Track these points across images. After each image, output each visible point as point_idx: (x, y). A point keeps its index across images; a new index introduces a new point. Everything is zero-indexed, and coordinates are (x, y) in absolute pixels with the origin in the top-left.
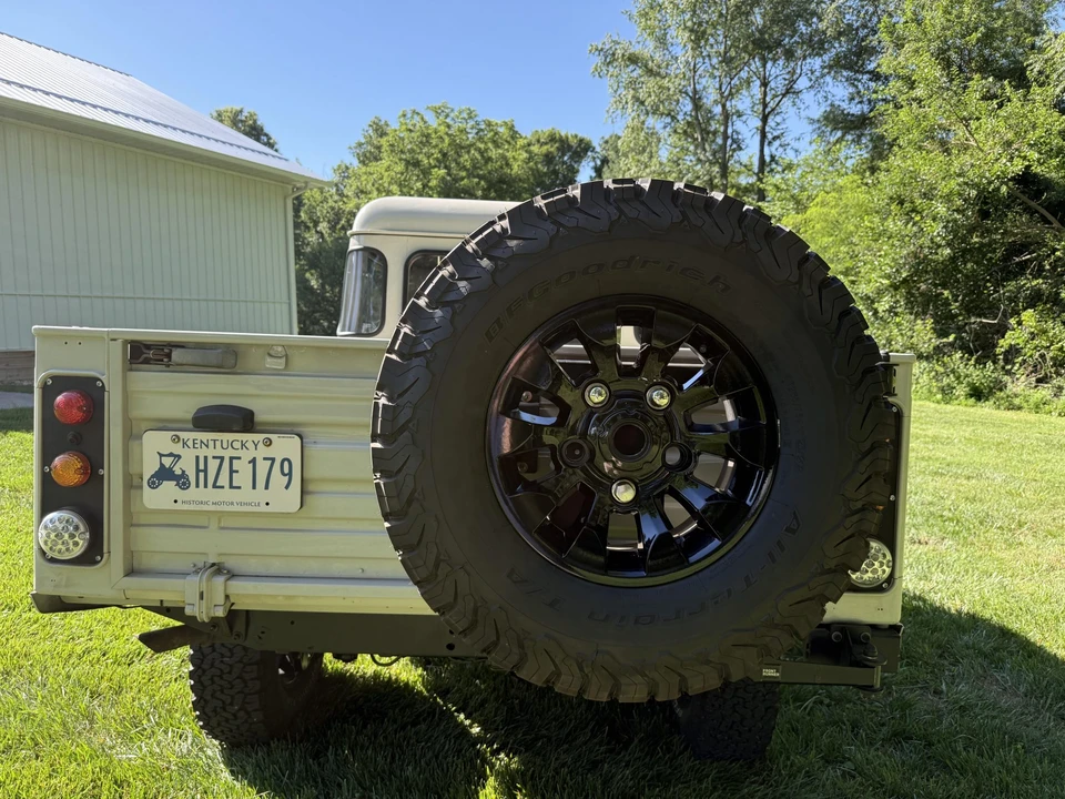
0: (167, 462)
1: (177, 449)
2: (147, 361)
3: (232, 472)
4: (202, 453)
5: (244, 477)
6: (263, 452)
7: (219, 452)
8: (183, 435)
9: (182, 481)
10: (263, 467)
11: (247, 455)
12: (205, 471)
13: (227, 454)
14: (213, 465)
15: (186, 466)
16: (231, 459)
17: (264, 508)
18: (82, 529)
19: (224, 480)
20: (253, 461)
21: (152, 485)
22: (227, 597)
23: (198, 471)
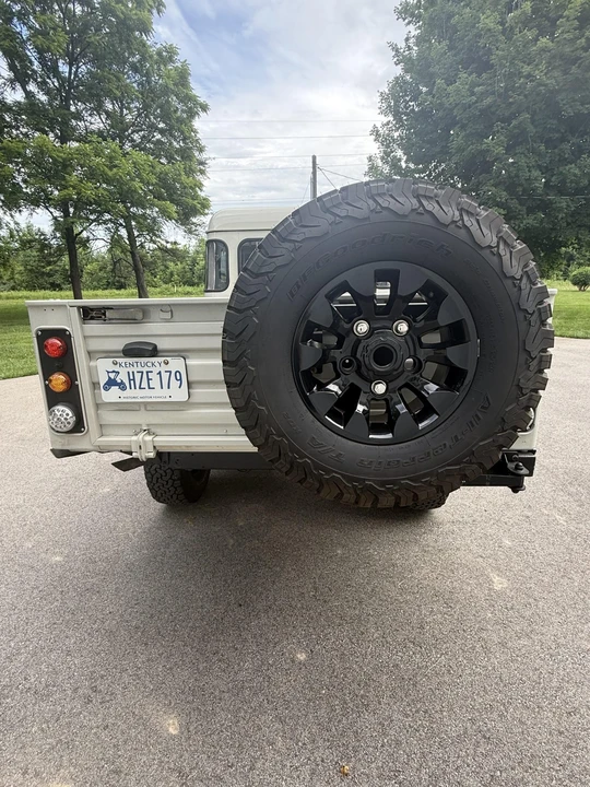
0: (112, 376)
1: (117, 368)
2: (92, 318)
3: (149, 379)
4: (131, 370)
5: (155, 382)
6: (164, 368)
7: (140, 369)
8: (118, 360)
9: (122, 386)
10: (165, 376)
11: (156, 370)
12: (134, 380)
13: (145, 370)
14: (138, 376)
15: (123, 377)
16: (147, 372)
17: (168, 399)
18: (71, 415)
19: (144, 384)
20: (160, 373)
21: (106, 389)
22: (154, 447)
23: (130, 380)
